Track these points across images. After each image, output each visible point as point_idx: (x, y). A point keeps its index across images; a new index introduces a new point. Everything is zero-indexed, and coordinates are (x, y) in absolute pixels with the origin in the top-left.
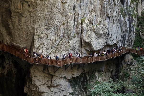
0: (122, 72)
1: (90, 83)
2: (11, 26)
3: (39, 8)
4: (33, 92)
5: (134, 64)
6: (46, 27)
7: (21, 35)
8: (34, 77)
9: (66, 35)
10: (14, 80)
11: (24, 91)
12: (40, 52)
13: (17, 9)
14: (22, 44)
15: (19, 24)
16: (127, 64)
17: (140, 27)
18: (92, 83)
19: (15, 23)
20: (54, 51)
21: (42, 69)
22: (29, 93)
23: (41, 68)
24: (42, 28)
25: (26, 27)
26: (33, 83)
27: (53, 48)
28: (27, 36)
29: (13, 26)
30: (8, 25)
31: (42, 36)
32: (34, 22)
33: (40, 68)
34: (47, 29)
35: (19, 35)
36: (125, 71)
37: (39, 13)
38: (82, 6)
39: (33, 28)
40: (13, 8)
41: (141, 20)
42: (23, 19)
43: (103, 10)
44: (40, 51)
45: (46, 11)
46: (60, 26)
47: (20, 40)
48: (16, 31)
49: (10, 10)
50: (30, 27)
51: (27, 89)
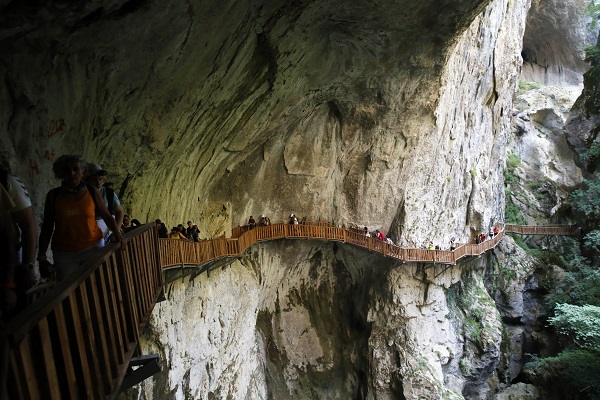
0: (497, 270)
1: (467, 293)
2: (360, 191)
3: (418, 151)
4: (389, 319)
5: (518, 253)
6: (424, 187)
7: (374, 208)
8: (398, 289)
9: (449, 201)
10: (331, 300)
11: (369, 319)
12: (413, 237)
13: (385, 153)
14: (372, 224)
15: (378, 185)
16: (507, 254)
17: (509, 186)
18: (471, 293)
19: (370, 182)
20: (433, 233)
21: (414, 272)
22: (377, 323)
23: (412, 270)
24: (418, 190)
25: (387, 190)
26: (395, 301)
27: (431, 227)
28: (386, 208)
29: (365, 190)
30: (356, 189)
31: (417, 204)
32: (405, 179)
33: (410, 271)
34: (425, 191)
35: (371, 207)
36: (504, 266)
37: (415, 160)
38: (471, 144)
39: (401, 191)
40: (376, 152)
41: (507, 173)
42: (387, 174)
43: (495, 152)
44: (414, 235)
45: (427, 155)
46: (443, 185)
47: (371, 217)
48: (368, 200)
49: (369, 156)
50: (395, 189)
51: (375, 314)
